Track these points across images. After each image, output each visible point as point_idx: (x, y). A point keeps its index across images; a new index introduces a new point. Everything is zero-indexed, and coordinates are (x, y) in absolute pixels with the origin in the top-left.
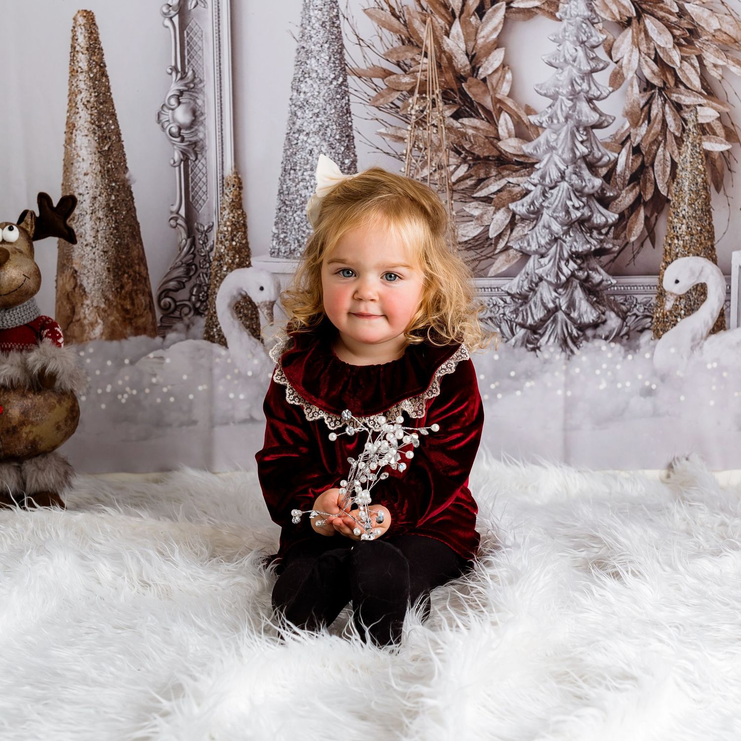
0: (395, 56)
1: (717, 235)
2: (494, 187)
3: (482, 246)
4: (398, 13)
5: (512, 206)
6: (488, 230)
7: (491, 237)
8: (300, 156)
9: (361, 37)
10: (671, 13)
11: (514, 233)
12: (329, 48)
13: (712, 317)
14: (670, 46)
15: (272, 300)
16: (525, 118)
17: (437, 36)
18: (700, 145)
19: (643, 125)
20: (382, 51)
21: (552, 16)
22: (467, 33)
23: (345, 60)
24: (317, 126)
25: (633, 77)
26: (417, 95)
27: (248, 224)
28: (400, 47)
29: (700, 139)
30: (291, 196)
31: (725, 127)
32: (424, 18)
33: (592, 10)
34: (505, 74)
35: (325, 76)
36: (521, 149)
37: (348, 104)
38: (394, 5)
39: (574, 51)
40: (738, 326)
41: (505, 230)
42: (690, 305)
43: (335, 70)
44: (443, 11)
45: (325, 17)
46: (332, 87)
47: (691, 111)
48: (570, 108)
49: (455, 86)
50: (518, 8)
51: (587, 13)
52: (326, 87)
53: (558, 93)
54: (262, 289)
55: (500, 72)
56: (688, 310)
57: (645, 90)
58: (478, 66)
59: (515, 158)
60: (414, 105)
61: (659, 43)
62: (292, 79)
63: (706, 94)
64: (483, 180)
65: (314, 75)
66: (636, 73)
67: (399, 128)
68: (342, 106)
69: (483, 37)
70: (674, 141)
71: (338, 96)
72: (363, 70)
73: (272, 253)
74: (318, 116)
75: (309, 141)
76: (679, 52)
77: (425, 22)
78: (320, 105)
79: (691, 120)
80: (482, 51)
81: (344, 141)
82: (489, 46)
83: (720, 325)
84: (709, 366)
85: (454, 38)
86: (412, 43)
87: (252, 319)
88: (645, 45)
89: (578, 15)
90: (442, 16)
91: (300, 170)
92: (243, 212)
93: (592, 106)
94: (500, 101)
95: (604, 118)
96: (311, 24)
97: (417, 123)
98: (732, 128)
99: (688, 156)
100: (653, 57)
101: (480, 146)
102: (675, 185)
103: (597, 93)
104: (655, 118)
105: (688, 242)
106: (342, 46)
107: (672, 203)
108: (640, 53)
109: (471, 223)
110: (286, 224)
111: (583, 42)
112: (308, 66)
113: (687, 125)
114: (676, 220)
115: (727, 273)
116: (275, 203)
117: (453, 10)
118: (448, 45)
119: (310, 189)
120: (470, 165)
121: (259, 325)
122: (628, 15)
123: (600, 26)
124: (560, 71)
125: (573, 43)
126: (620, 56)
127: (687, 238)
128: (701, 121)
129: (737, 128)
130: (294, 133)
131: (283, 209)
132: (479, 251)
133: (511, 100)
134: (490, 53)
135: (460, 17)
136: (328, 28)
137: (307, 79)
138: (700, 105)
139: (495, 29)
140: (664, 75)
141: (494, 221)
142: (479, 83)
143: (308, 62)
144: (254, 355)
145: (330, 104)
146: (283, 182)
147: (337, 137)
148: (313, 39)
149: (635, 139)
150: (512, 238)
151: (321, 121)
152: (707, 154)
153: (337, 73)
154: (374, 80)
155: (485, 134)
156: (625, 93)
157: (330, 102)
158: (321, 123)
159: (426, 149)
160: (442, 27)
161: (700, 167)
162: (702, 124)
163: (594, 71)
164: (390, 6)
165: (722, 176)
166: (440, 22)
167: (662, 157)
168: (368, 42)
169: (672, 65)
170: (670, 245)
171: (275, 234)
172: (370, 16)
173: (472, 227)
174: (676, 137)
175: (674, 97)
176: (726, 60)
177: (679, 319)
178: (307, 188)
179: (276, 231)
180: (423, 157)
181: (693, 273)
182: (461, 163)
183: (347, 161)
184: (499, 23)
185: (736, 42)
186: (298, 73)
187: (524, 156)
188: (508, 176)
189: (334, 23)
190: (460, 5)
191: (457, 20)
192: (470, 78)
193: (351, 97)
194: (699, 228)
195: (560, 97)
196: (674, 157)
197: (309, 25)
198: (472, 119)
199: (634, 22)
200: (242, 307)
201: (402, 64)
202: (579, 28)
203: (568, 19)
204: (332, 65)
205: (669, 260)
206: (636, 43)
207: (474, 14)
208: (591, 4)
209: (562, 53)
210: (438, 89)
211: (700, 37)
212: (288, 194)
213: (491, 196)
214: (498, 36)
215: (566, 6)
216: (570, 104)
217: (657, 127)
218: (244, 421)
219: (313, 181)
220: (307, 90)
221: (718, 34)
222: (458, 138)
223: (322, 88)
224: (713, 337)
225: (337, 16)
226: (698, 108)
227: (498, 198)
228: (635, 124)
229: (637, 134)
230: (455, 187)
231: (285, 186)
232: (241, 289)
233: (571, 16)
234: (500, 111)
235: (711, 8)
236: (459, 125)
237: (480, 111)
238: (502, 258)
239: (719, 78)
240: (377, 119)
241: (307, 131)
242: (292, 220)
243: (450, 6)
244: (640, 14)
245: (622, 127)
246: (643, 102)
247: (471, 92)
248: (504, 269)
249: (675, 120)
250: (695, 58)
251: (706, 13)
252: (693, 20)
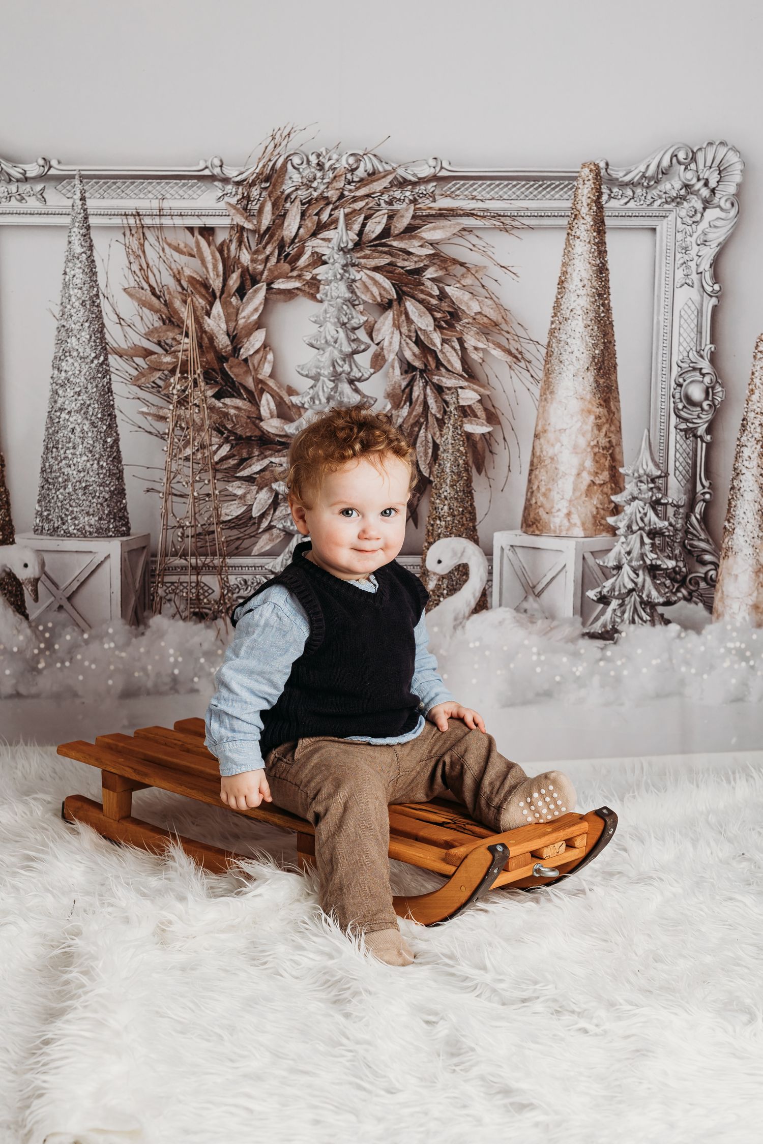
0: (156, 336)
1: (479, 516)
2: (256, 467)
3: (245, 524)
4: (158, 293)
5: (275, 486)
6: (251, 509)
7: (254, 516)
8: (62, 435)
9: (121, 316)
10: (432, 296)
11: (277, 513)
12: (89, 327)
13: (474, 596)
14: (431, 328)
15: (37, 576)
16: (286, 398)
17: (198, 316)
18: (461, 426)
19: (405, 407)
20: (143, 331)
21: (313, 297)
22: (228, 314)
23: (105, 339)
24: (78, 405)
25: (394, 359)
26: (178, 375)
27: (11, 502)
28: (161, 327)
29: (461, 421)
30: (53, 475)
31: (486, 409)
32: (184, 298)
33: (353, 292)
34: (266, 355)
35: (86, 354)
36: (283, 429)
37: (109, 383)
38: (155, 285)
39: (335, 332)
40: (500, 605)
41: (268, 509)
42: (453, 585)
43: (96, 349)
44: (203, 291)
45: (85, 296)
46: (93, 365)
47: (452, 393)
48: (332, 389)
49: (216, 367)
50: (279, 289)
51: (348, 295)
52: (87, 366)
53: (319, 374)
54: (26, 566)
55: (261, 353)
56: (450, 590)
57: (406, 372)
58: (239, 346)
59: (278, 439)
60: (176, 385)
61: (419, 325)
62: (53, 358)
63: (467, 376)
64: (246, 459)
65: (75, 354)
66: (397, 354)
67: (161, 408)
68: (103, 385)
69: (244, 318)
70: (435, 423)
71: (100, 375)
72: (124, 349)
73: (35, 531)
74: (79, 395)
75: (71, 419)
76: (440, 334)
77: (185, 302)
78: (82, 384)
79: (452, 402)
80: (243, 332)
81: (106, 420)
82: (251, 326)
83: (482, 604)
84: (471, 645)
85: (215, 318)
86: (173, 323)
87: (17, 596)
88: (406, 328)
89: (338, 297)
90: (203, 296)
91: (62, 448)
92: (6, 489)
93: (354, 387)
94: (261, 381)
95: (365, 400)
96: (71, 302)
97: (178, 402)
98: (493, 410)
99: (450, 438)
100: (414, 339)
101: (242, 426)
102: (437, 467)
103: (358, 375)
104: (417, 400)
105: (450, 523)
106: (103, 324)
107: (434, 484)
108: (401, 335)
109: (234, 502)
110: (49, 501)
111: (344, 324)
112: (69, 345)
113: (448, 407)
114: (438, 501)
115: (488, 554)
116: (38, 480)
117: (213, 290)
118: (209, 326)
119: (73, 467)
120: (232, 445)
121: (23, 601)
122: (389, 297)
123: (361, 307)
124: (322, 352)
125: (335, 324)
126: (381, 338)
127: (449, 519)
128: (462, 403)
129: (498, 411)
130: (56, 411)
131: (46, 486)
132: (242, 530)
133: (273, 381)
134: (251, 334)
135: (220, 298)
136: (88, 307)
137: (68, 358)
138: (461, 388)
139: (256, 310)
140: (425, 357)
141: (257, 501)
142: (240, 364)
143: (69, 340)
144: (19, 631)
145: (91, 383)
146: (45, 460)
147: (99, 416)
148: (73, 318)
149: (397, 420)
150: (275, 517)
151: (83, 400)
152: (469, 436)
153: (97, 352)
154: (134, 358)
155: (247, 414)
156: (387, 375)
157: (92, 380)
158: (82, 402)
159: (188, 428)
160: (202, 307)
161: (462, 449)
162: (463, 407)
163: (355, 352)
164: (150, 286)
165: (483, 458)
166: (201, 302)
167: (424, 438)
168: (129, 322)
169: (432, 348)
170: (432, 525)
171: (38, 511)
172: (131, 295)
173: (235, 506)
174: (437, 419)
175: (435, 379)
176: (487, 343)
177: (442, 599)
178: (70, 466)
179: (39, 509)
180: (185, 436)
181: (454, 553)
182: (223, 443)
183: (109, 440)
184: (260, 304)
185: (496, 325)
186: (58, 352)
187: (286, 436)
188: (271, 456)
189: (94, 302)
190: (221, 285)
191: (218, 300)
192: (231, 359)
193: (113, 376)
194: (461, 509)
195: (321, 378)
196: (435, 438)
197: (69, 303)
198: (234, 399)
199: (395, 304)
200: (7, 584)
201: (163, 344)
202: (340, 310)
203: (329, 301)
204: (93, 344)
205: (432, 540)
206: (397, 326)
207: (234, 294)
208: (351, 286)
209: (323, 335)
210: (200, 369)
211: (461, 320)
212: (51, 472)
213: (254, 476)
214: (259, 317)
215: (327, 287)
216: (331, 385)
217: (419, 409)
218: (10, 697)
219: (75, 459)
220: (68, 369)
221: (478, 317)
222: (220, 418)
223: (83, 367)
224: (475, 616)
225: (97, 295)
226: (460, 390)
227: (261, 477)
228: (397, 406)
229: (398, 416)
230: (218, 467)
231: (47, 464)
232: (5, 566)
233: (332, 298)
234: (262, 391)
235: (472, 291)
236: (221, 405)
237: (242, 391)
238: (266, 537)
239: (480, 361)
240: (139, 398)
241: (69, 410)
242: (55, 498)
243: (211, 286)
244: (401, 296)
245: (384, 408)
246: (404, 384)
247: (232, 372)
248: (268, 548)
249: (436, 401)
250: (456, 340)
251: (467, 296)
252: (454, 303)
